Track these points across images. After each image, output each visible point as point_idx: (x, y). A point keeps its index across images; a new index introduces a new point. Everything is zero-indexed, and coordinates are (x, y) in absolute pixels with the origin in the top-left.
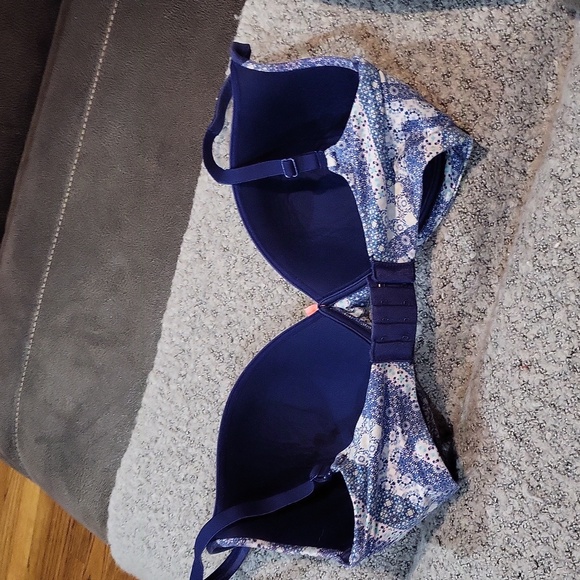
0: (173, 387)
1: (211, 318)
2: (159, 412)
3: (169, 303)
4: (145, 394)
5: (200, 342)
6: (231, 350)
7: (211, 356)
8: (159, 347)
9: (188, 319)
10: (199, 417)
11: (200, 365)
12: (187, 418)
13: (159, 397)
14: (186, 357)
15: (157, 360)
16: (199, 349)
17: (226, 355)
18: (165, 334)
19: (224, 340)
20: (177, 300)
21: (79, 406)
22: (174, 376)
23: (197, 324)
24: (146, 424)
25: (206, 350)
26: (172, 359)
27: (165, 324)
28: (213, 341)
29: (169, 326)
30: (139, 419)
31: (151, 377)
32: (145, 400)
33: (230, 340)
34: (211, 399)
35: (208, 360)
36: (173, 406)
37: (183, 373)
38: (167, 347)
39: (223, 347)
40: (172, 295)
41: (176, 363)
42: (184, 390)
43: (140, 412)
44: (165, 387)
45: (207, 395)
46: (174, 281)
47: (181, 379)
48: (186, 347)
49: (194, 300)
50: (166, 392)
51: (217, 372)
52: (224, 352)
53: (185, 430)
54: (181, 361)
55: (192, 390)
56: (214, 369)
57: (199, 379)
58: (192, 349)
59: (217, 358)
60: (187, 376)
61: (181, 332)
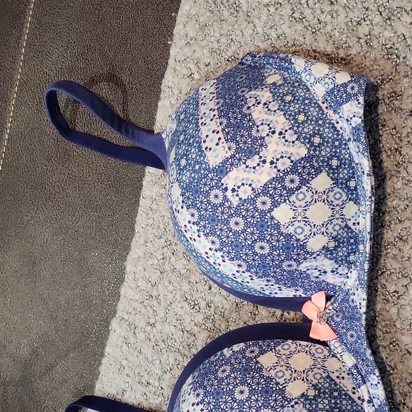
0: (141, 336)
1: (184, 261)
2: (124, 362)
3: (133, 244)
4: (108, 343)
5: (171, 288)
6: (209, 298)
7: (185, 304)
8: (122, 291)
9: (156, 262)
10: (173, 372)
11: (172, 314)
12: (159, 372)
13: (125, 347)
14: (155, 303)
15: (120, 306)
16: (170, 296)
17: (203, 304)
18: (129, 277)
19: (200, 287)
20: (142, 241)
21: (35, 352)
22: (142, 324)
23: (167, 267)
24: (111, 375)
25: (178, 297)
27: (129, 267)
28: (186, 287)
29: (133, 269)
30: (102, 369)
31: (114, 324)
32: (108, 349)
33: (207, 287)
34: (187, 353)
35: (182, 309)
36: (141, 357)
37: (152, 321)
38: (131, 292)
39: (199, 295)
40: (137, 235)
41: (143, 310)
42: (153, 340)
43: (104, 361)
44: (131, 335)
45: (181, 348)
46: (138, 218)
47: (149, 328)
48: (154, 293)
49: (163, 240)
50: (132, 340)
51: (193, 323)
52: (200, 301)
53: (157, 385)
54: (149, 308)
55: (163, 341)
56: (189, 320)
57: (172, 330)
58: (162, 295)
59: (192, 307)
60: (157, 324)
61: (147, 276)
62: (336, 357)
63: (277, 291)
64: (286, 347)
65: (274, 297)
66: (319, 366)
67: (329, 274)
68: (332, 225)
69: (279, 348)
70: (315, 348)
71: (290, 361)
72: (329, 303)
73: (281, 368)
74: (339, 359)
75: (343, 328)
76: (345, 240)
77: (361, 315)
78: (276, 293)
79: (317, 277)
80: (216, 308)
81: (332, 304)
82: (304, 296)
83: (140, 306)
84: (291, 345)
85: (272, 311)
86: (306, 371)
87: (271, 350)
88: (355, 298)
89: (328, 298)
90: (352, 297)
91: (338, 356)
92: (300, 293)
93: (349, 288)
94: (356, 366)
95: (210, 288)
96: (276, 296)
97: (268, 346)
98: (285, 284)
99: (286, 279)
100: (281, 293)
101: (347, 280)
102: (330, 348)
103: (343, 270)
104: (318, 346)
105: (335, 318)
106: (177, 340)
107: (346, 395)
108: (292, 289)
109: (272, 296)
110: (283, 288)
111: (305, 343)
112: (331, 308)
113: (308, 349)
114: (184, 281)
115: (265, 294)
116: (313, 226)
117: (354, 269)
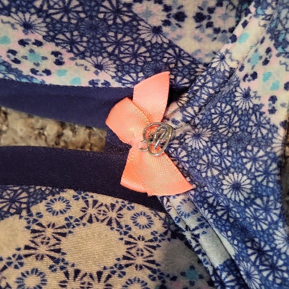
62: (183, 238)
63: (49, 64)
64: (58, 206)
65: (43, 85)
66: (140, 261)
67: (190, 24)
69: (41, 207)
70: (132, 212)
71: (66, 244)
72: (174, 106)
73: (38, 264)
74: (188, 244)
75: (210, 165)
77: (273, 129)
78: (48, 72)
79: (157, 31)
81: (183, 109)
82: (115, 84)
84: (73, 203)
85: (39, 125)
86: (106, 274)
87: (19, 212)
88: (254, 86)
89: (174, 94)
90: (244, 85)
91: (188, 235)
92: (107, 77)
93: (234, 65)
96: (49, 80)
97: (12, 201)
98: (72, 43)
100: (61, 73)
101: (229, 46)
102: (168, 216)
103: (225, 17)
104: (139, 208)
108: (88, 62)
109: (38, 79)
110: (66, 56)
111: (107, 200)
112: (178, 117)
113: (113, 215)
115: (18, 73)
117: (257, 15)
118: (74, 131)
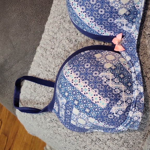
0: (48, 53)
1: (68, 24)
2: (41, 63)
3: (49, 18)
4: (35, 56)
5: (62, 34)
6: (76, 38)
7: (67, 41)
8: (43, 36)
9: (57, 25)
10: (59, 66)
11: (61, 44)
12: (54, 66)
13: (41, 57)
14: (55, 40)
15: (41, 42)
16: (61, 38)
17: (74, 40)
18: (46, 31)
19: (73, 34)
20: (52, 17)
21: (6, 61)
22: (49, 48)
23: (61, 27)
24: (35, 68)
25: (64, 38)
26: (48, 41)
27: (46, 27)
28: (68, 34)
29: (48, 28)
30: (32, 66)
31: (38, 49)
32: (35, 58)
33: (76, 34)
35: (65, 42)
36: (47, 61)
37: (53, 47)
38: (46, 37)
39: (73, 37)
40: (51, 14)
41: (50, 43)
42: (53, 54)
43: (33, 63)
44: (44, 52)
45: (63, 57)
46: (52, 8)
47: (52, 50)
48: (55, 37)
49: (61, 16)
50: (44, 55)
51: (69, 48)
52: (73, 39)
53: (52, 71)
54: (52, 42)
55: (57, 55)
56: (68, 46)
57: (60, 50)
58: (58, 37)
59: (69, 42)
60: (55, 49)
61: (53, 30)
62: (123, 58)
63: (104, 32)
64: (105, 52)
65: (102, 36)
66: (117, 60)
67: (125, 26)
68: (129, 5)
69: (103, 52)
71: (106, 57)
72: (123, 38)
73: (103, 59)
75: (127, 46)
76: (133, 12)
77: (135, 40)
78: (103, 33)
79: (120, 27)
80: (79, 42)
81: (124, 39)
82: (114, 35)
83: (49, 41)
84: (107, 52)
85: (100, 43)
86: (112, 61)
87: (100, 53)
88: (133, 35)
91: (124, 57)
92: (112, 34)
93: (131, 32)
94: (130, 61)
95: (77, 34)
96: (103, 35)
97: (98, 52)
98: (108, 29)
99: (108, 27)
100: (105, 34)
101: (131, 29)
102: (121, 55)
103: (130, 25)
104: (117, 53)
105: (125, 43)
106: (62, 54)
107: (126, 70)
108: (110, 32)
109: (102, 35)
110: (106, 31)
111: (113, 52)
112: (123, 40)
113: (113, 54)
114: (67, 32)
115: (99, 34)
116: (122, 4)
117: (134, 25)
118: (106, 43)
